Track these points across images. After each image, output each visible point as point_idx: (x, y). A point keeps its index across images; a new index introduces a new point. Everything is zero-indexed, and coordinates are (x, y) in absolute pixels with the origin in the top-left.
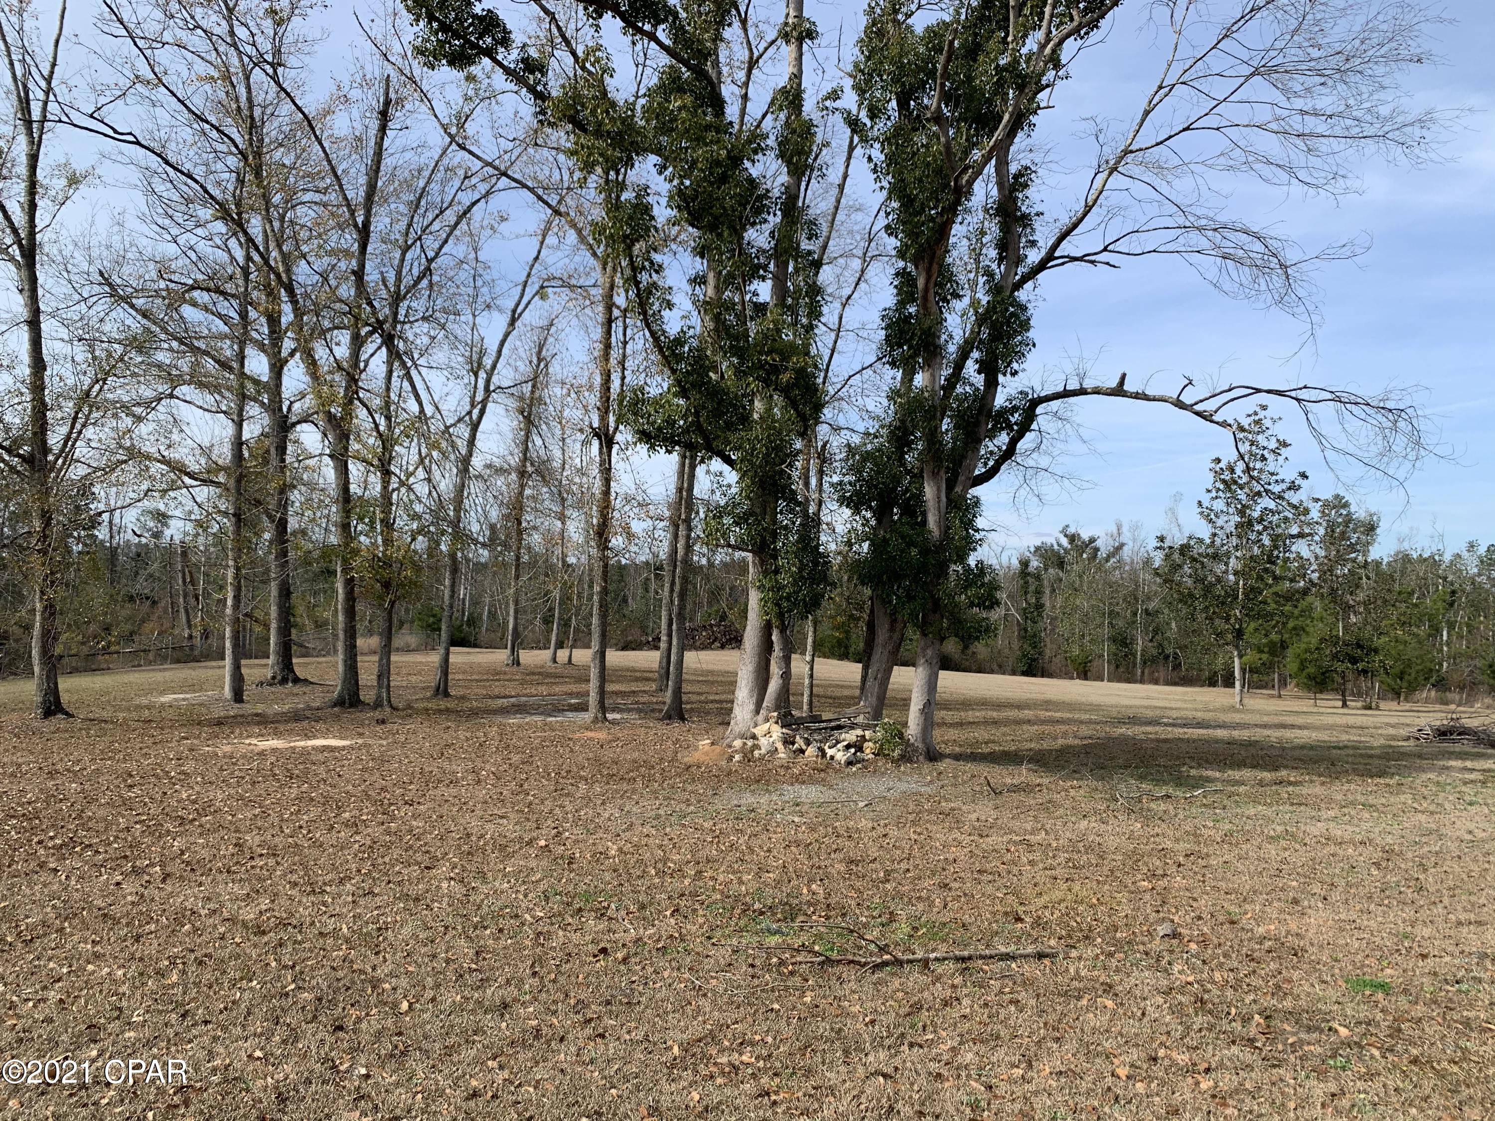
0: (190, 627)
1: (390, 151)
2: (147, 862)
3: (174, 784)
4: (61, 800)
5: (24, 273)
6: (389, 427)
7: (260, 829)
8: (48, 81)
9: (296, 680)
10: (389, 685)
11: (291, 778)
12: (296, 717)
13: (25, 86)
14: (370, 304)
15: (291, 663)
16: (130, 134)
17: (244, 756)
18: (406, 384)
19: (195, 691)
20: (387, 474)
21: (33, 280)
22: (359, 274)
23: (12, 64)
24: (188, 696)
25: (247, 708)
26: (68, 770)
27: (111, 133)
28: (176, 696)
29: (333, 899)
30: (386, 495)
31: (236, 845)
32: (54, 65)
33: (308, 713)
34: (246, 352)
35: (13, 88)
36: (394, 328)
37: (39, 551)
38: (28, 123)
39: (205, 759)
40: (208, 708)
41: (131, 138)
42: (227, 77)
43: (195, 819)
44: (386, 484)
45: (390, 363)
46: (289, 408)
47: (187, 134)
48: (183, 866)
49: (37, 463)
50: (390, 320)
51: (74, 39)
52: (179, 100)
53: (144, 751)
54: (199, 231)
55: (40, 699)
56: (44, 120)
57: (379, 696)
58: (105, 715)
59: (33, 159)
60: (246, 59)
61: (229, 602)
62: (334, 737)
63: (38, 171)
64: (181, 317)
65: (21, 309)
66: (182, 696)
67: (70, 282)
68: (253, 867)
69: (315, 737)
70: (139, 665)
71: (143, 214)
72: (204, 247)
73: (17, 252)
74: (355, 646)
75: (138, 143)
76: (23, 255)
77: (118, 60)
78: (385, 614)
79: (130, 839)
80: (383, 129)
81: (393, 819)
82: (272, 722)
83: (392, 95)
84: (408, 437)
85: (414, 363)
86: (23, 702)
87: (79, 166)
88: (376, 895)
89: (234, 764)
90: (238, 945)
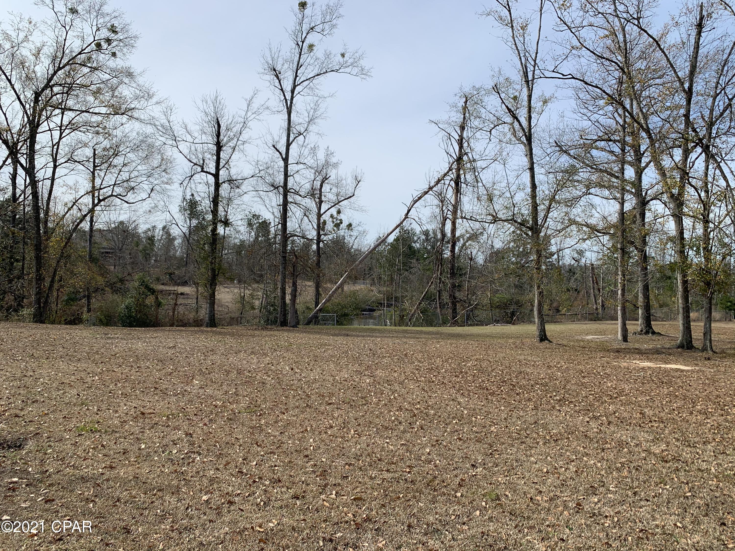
0: (596, 304)
1: (703, 45)
2: (599, 414)
3: (603, 379)
4: (555, 379)
5: (528, 148)
6: (707, 196)
7: (651, 407)
8: (535, 61)
9: (654, 333)
10: (711, 339)
11: (663, 383)
12: (657, 352)
13: (526, 66)
14: (694, 130)
15: (651, 324)
16: (570, 74)
17: (634, 369)
18: (718, 171)
19: (602, 335)
20: (706, 221)
21: (531, 150)
22: (687, 116)
23: (520, 58)
24: (599, 337)
25: (630, 345)
26: (555, 366)
27: (561, 76)
28: (593, 337)
29: (703, 452)
30: (706, 234)
31: (640, 413)
32: (537, 53)
33: (664, 351)
34: (625, 167)
35: (521, 69)
36: (710, 141)
37: (536, 268)
38: (527, 82)
39: (615, 367)
40: (611, 344)
41: (570, 76)
42: (614, 33)
43: (617, 397)
44: (706, 228)
45: (707, 161)
46: (646, 194)
47: (595, 66)
48: (616, 419)
49: (534, 230)
50: (707, 137)
51: (545, 39)
52: (591, 52)
53: (586, 361)
54: (601, 112)
55: (538, 333)
56: (534, 78)
57: (705, 345)
58: (565, 343)
59: (530, 97)
60: (623, 20)
61: (620, 292)
62: (681, 364)
63: (532, 102)
64: (591, 156)
65: (526, 164)
66: (596, 337)
67: (542, 148)
68: (652, 426)
69: (670, 363)
70: (574, 321)
71: (575, 109)
72: (602, 120)
73: (525, 139)
74: (689, 317)
75: (573, 78)
76: (527, 140)
77: (564, 42)
78: (707, 300)
79: (588, 402)
80: (699, 34)
81: (728, 414)
82: (645, 353)
83: (705, 13)
84: (720, 201)
85: (722, 159)
86: (529, 334)
87: (547, 95)
88: (728, 455)
89: (631, 372)
90: (654, 465)
